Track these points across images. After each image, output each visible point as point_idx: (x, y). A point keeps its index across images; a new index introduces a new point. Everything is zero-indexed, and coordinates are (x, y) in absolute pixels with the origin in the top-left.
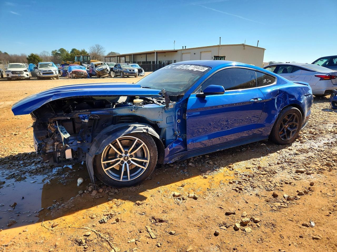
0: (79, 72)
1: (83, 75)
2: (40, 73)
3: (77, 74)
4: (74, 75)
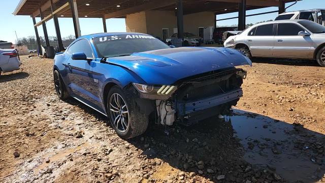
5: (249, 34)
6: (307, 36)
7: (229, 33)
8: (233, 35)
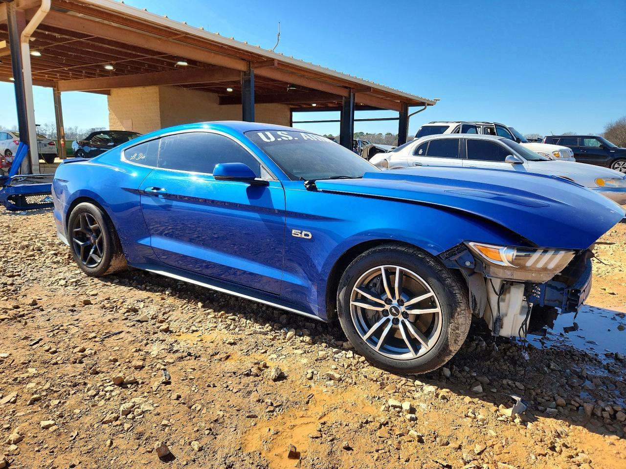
5: (416, 153)
6: (518, 164)
7: (374, 147)
8: (382, 151)
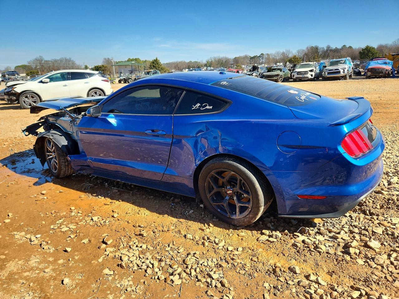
0: (376, 70)
1: (382, 73)
2: (325, 73)
3: (373, 73)
4: (369, 74)
